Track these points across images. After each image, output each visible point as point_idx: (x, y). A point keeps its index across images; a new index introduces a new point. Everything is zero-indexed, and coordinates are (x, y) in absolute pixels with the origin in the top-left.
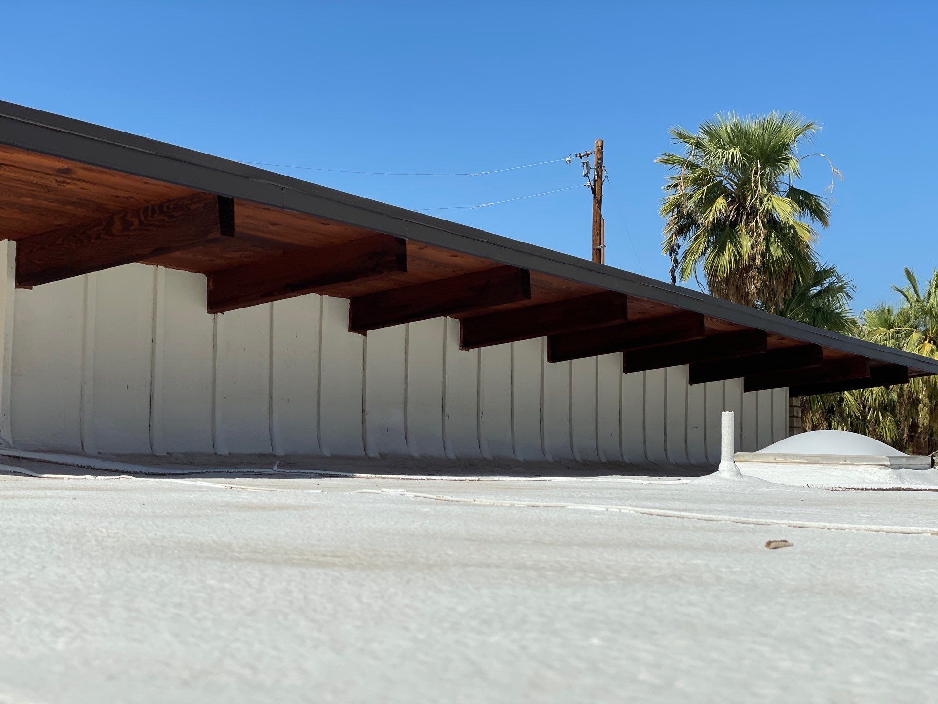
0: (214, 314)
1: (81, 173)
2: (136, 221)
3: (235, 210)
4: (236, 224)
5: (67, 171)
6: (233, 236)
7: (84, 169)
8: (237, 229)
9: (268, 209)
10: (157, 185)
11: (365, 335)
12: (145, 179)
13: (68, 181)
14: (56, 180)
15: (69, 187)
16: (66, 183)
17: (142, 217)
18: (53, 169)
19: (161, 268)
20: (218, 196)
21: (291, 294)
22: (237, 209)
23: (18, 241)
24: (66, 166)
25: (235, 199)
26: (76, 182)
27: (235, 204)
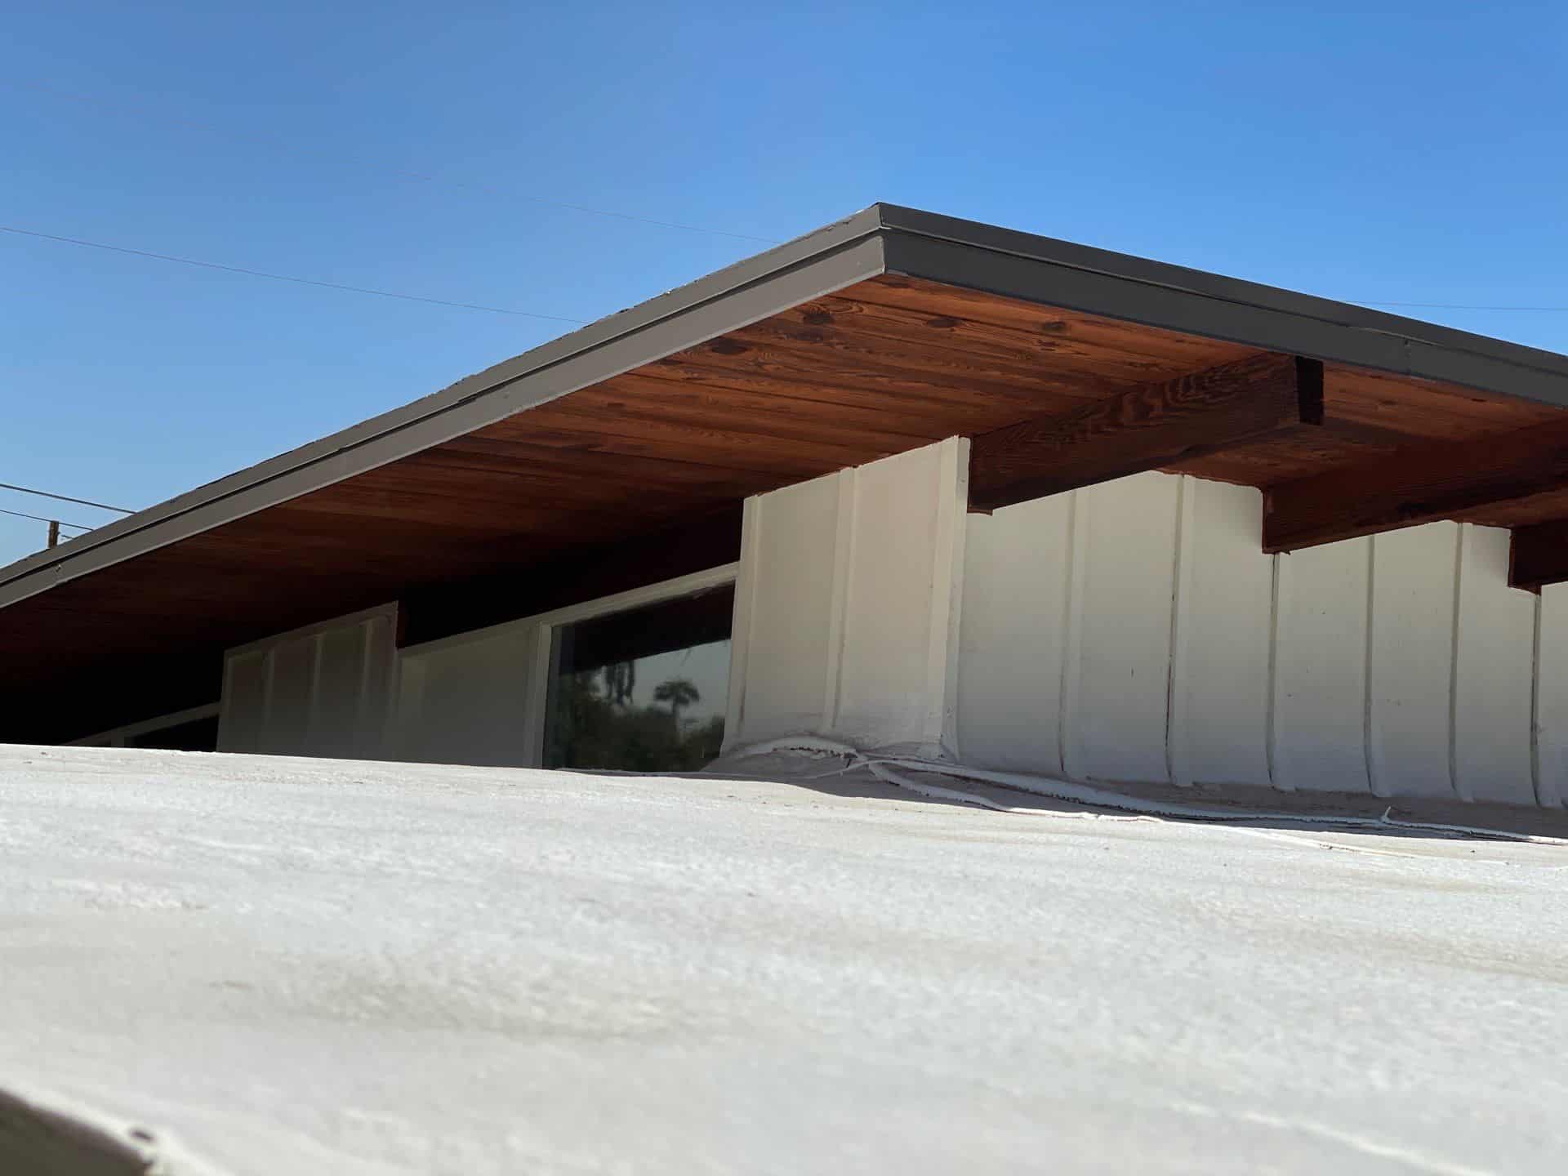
0: (1274, 553)
1: (1080, 329)
2: (1157, 402)
3: (1324, 380)
4: (1325, 405)
5: (1060, 326)
6: (1318, 423)
7: (1084, 321)
8: (1326, 412)
9: (1379, 377)
10: (1197, 343)
11: (1538, 592)
12: (1179, 335)
13: (1058, 341)
14: (1040, 341)
15: (1058, 350)
16: (1053, 344)
17: (1169, 395)
18: (1035, 323)
19: (1189, 479)
20: (1297, 357)
21: (1410, 522)
22: (1329, 379)
23: (974, 438)
24: (1057, 319)
25: (1325, 362)
26: (1067, 343)
27: (1325, 369)
